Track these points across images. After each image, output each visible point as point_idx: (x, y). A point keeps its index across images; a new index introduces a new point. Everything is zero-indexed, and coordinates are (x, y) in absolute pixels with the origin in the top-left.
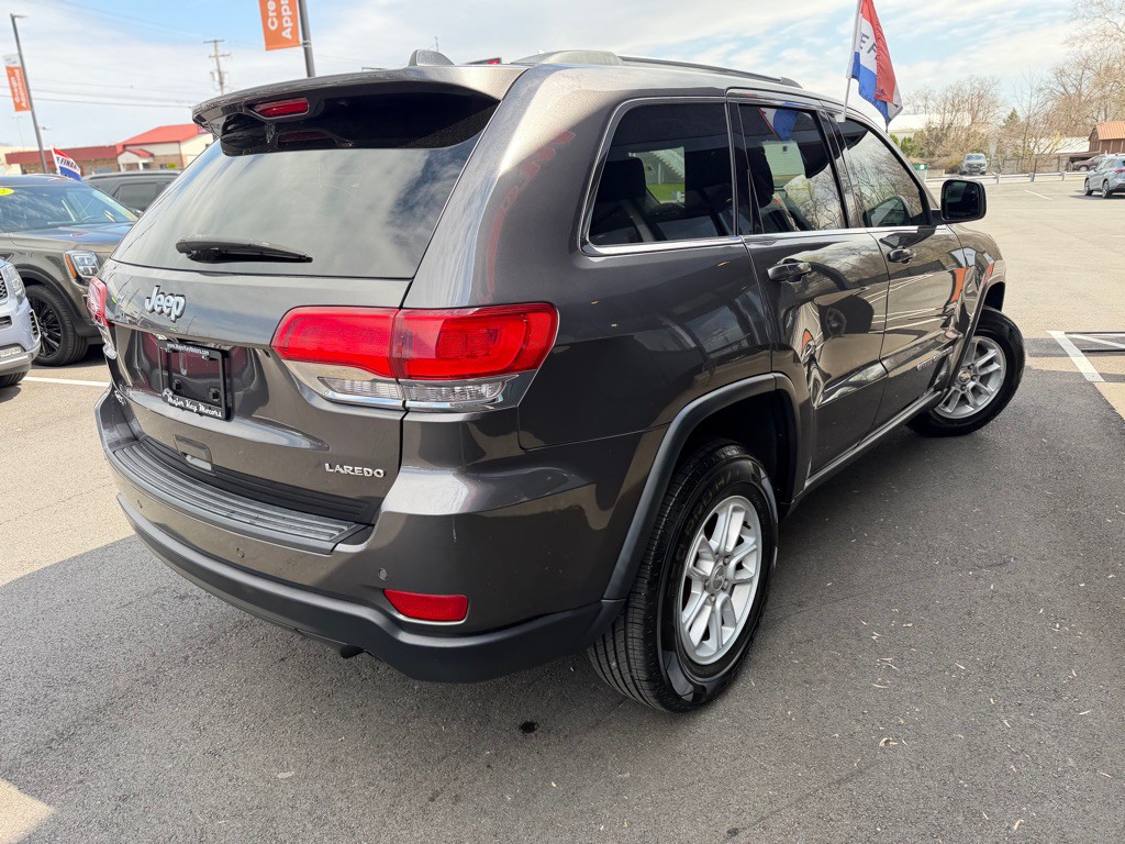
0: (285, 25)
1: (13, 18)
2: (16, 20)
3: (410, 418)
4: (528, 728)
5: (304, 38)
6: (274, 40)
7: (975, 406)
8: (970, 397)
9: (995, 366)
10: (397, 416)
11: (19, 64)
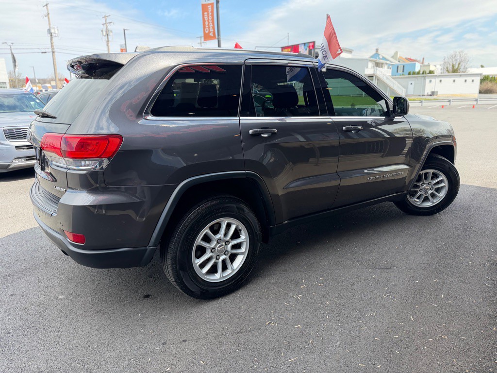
0: (211, 31)
1: (124, 30)
2: (125, 31)
3: (69, 171)
4: (147, 296)
5: (218, 35)
6: (207, 37)
7: (433, 203)
8: (430, 198)
9: (443, 185)
10: (65, 170)
11: (125, 48)
